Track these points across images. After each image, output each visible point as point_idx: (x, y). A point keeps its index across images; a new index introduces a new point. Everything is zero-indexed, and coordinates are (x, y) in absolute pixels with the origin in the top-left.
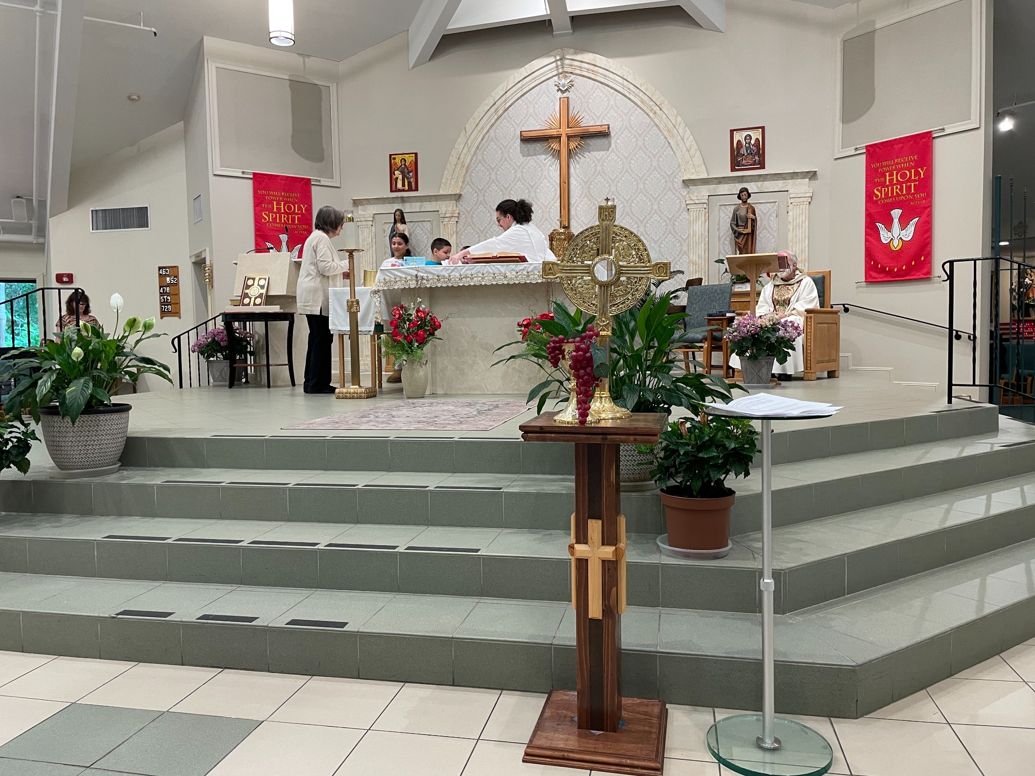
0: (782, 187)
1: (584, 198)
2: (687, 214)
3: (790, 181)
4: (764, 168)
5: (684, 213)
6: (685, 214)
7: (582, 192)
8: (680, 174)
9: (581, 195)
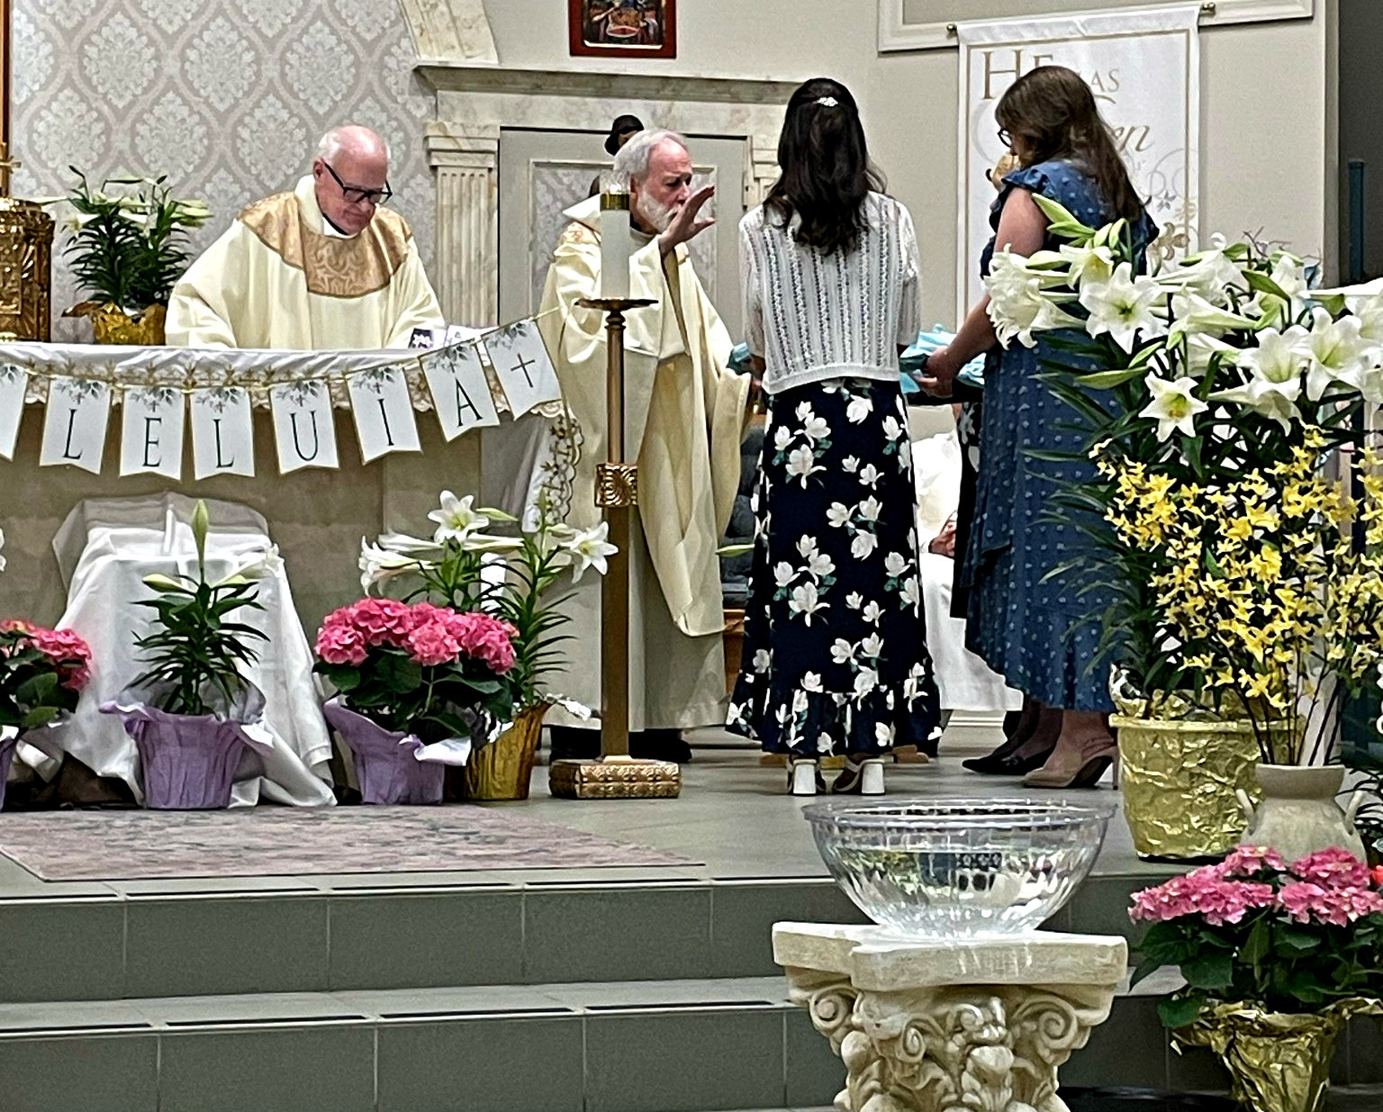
0: (731, 124)
1: (61, 90)
2: (427, 184)
3: (750, 106)
4: (674, 56)
5: (420, 178)
6: (421, 181)
7: (56, 68)
8: (405, 43)
9: (50, 79)
